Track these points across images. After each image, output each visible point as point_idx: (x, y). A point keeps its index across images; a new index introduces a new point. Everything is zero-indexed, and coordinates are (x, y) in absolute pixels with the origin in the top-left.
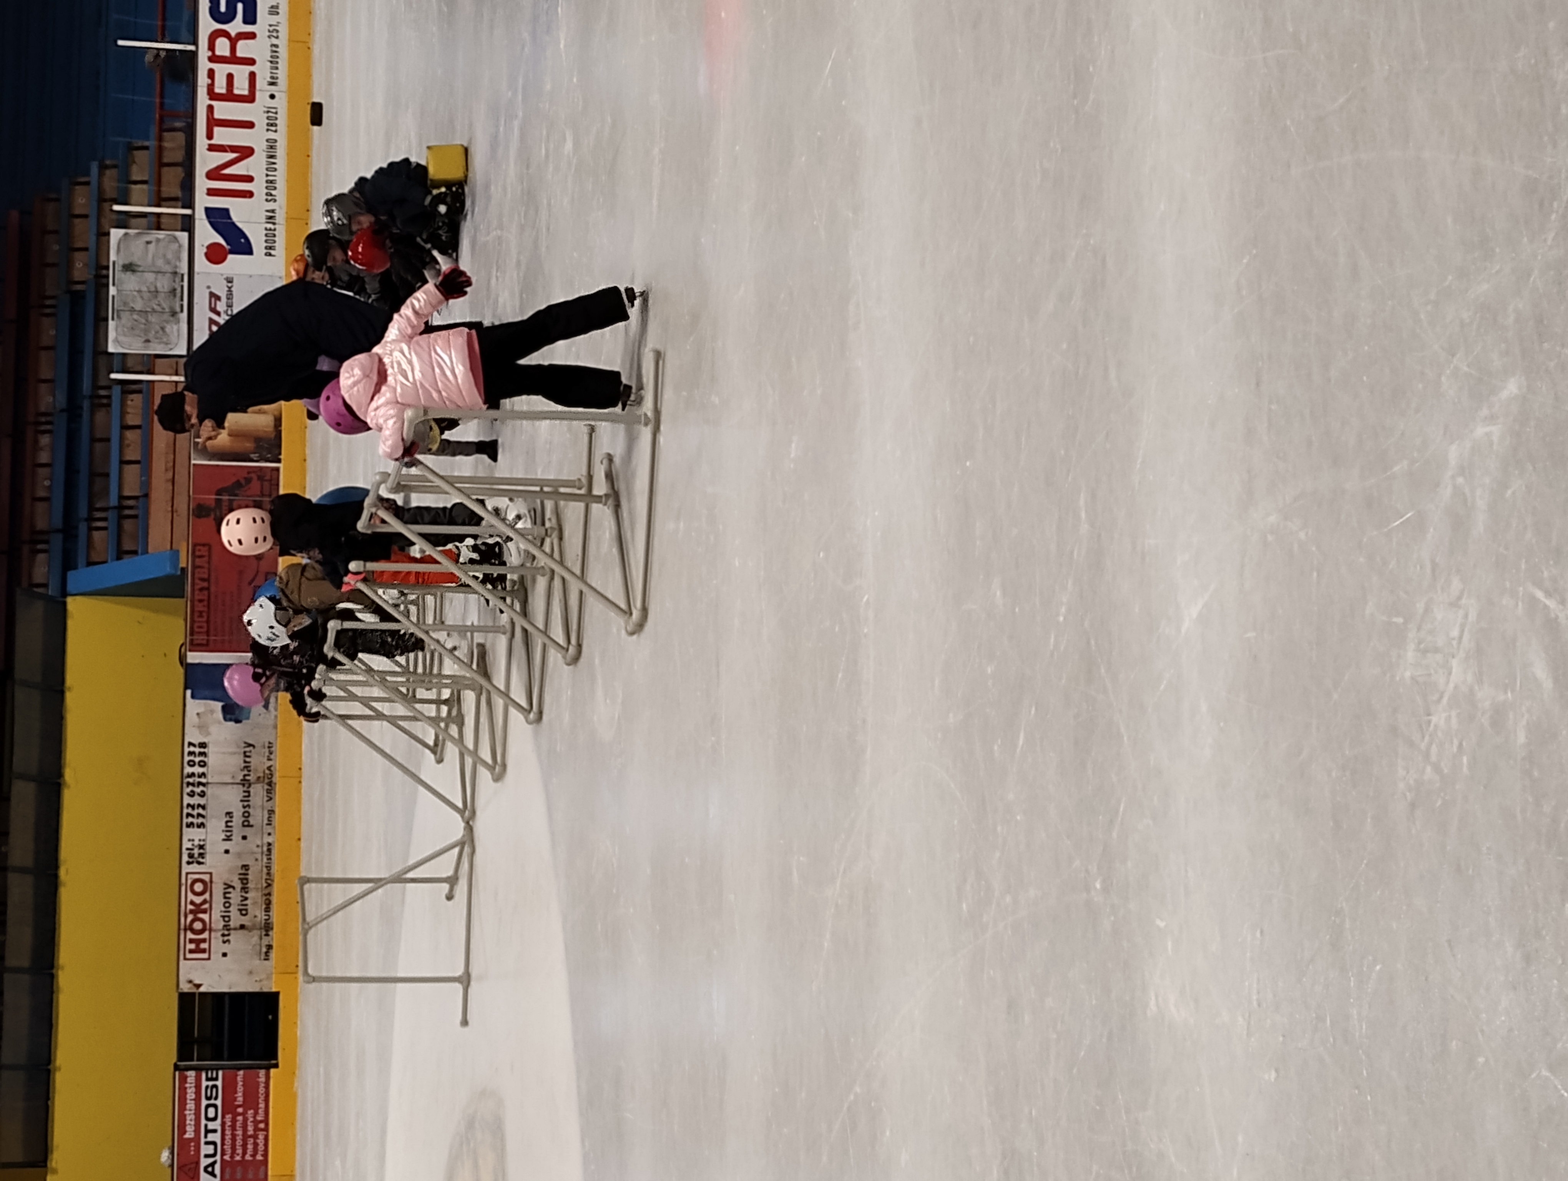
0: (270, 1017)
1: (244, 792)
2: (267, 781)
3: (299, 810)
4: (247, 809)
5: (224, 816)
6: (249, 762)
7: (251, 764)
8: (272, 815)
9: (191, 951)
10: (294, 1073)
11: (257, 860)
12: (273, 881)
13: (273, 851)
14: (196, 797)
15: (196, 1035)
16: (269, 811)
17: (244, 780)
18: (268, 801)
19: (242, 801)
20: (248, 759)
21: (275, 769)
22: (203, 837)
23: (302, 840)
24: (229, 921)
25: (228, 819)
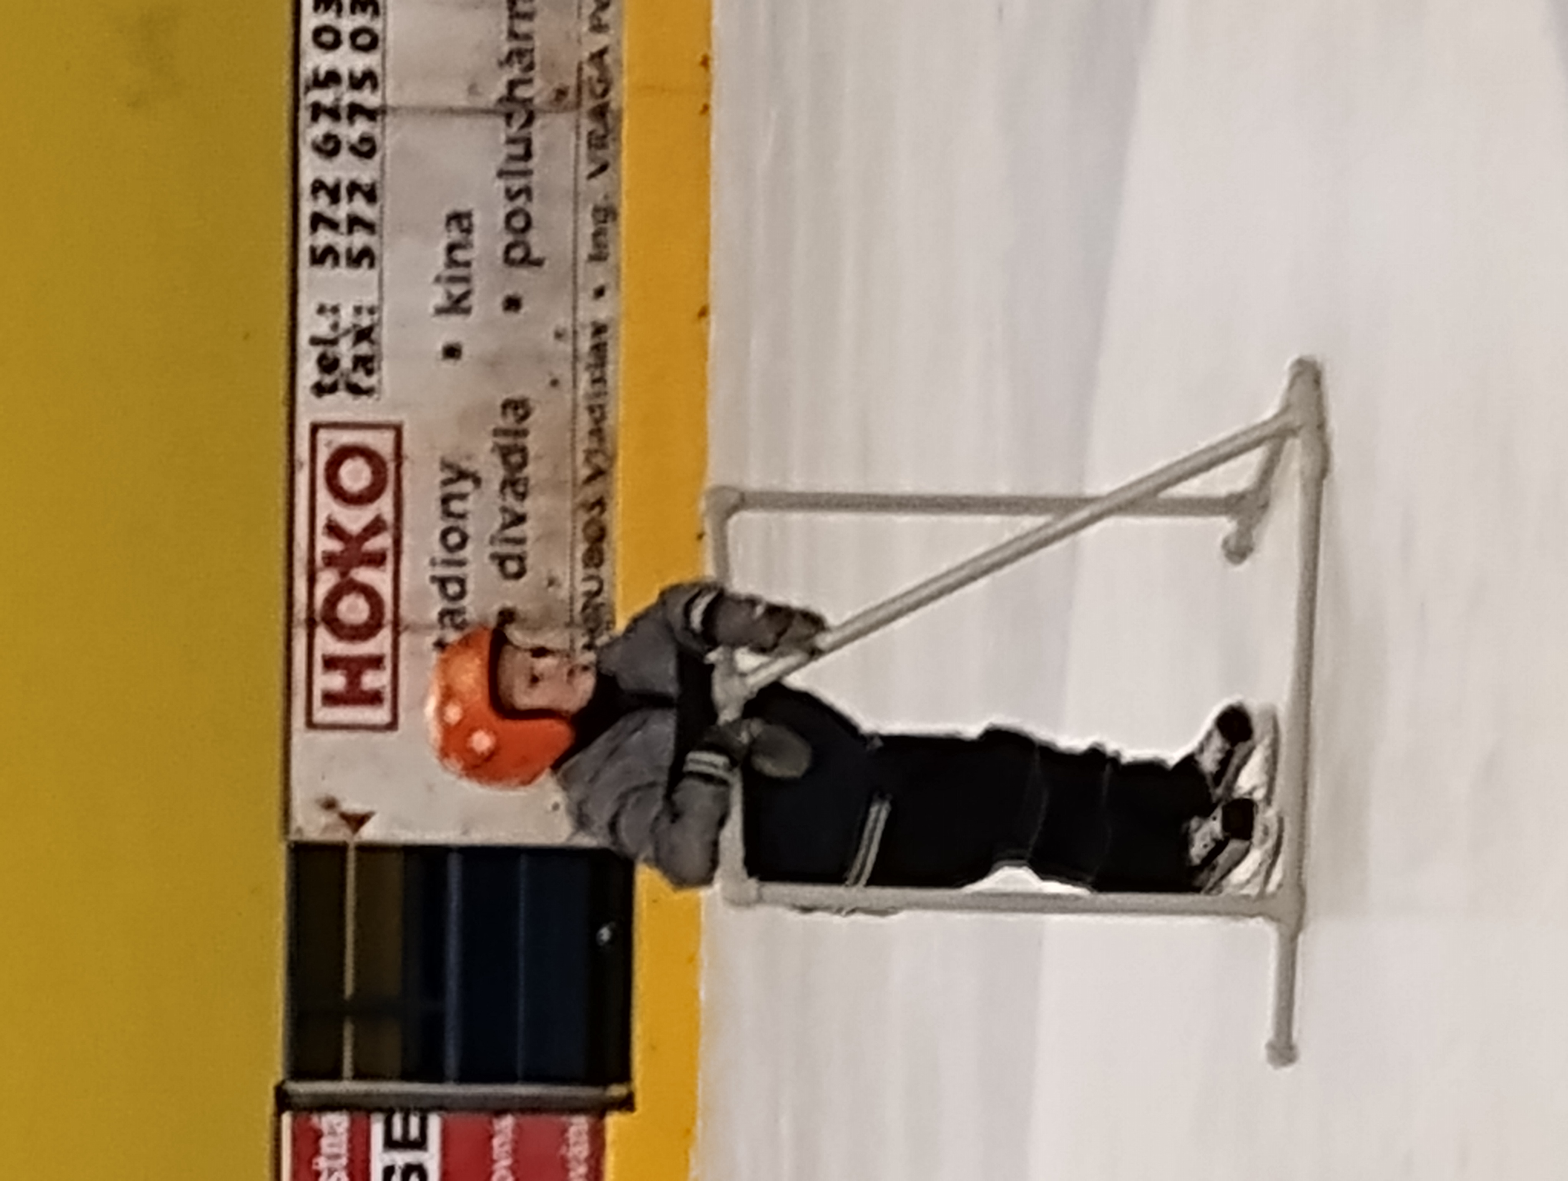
0: (605, 934)
1: (511, 141)
2: (589, 103)
3: (702, 209)
4: (521, 201)
5: (442, 226)
6: (528, 37)
7: (537, 42)
8: (609, 225)
9: (331, 699)
10: (688, 1131)
11: (555, 383)
12: (612, 459)
13: (611, 355)
14: (345, 155)
15: (349, 989)
16: (596, 210)
17: (510, 98)
18: (592, 176)
19: (501, 174)
20: (522, 27)
21: (618, 62)
22: (370, 299)
23: (713, 317)
24: (462, 594)
25: (456, 235)
